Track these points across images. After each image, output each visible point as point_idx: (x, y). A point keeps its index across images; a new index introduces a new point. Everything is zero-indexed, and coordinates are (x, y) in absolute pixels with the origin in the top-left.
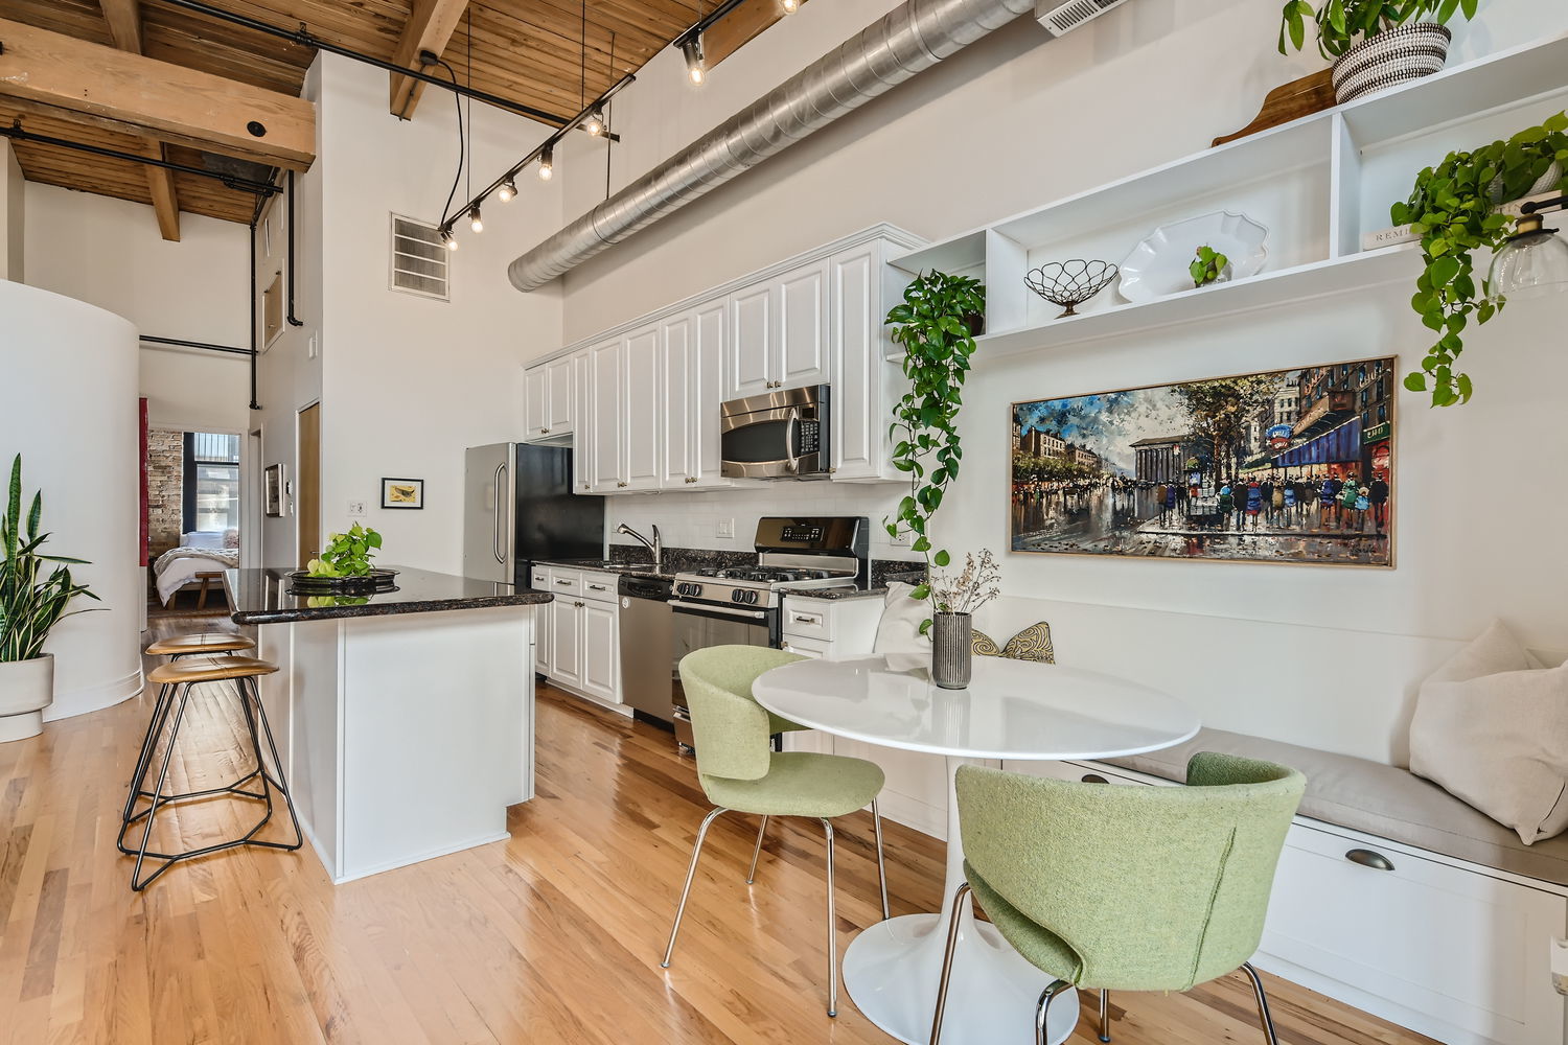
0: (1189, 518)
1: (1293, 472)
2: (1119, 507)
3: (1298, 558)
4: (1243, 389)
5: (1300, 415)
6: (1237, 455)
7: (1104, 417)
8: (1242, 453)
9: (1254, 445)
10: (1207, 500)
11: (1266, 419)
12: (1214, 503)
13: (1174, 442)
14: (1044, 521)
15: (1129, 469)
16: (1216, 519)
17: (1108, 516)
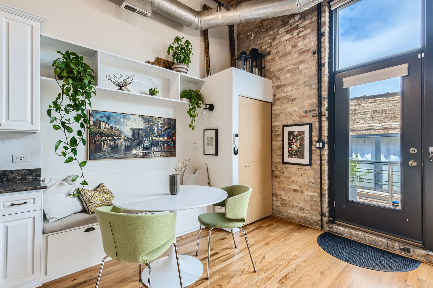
0: (143, 148)
1: (162, 138)
2: (126, 145)
3: (163, 156)
4: (154, 119)
5: (163, 128)
6: (153, 134)
7: (122, 120)
8: (154, 134)
9: (156, 132)
10: (147, 144)
11: (158, 126)
12: (148, 144)
13: (140, 129)
14: (102, 149)
15: (129, 134)
16: (149, 148)
17: (123, 148)
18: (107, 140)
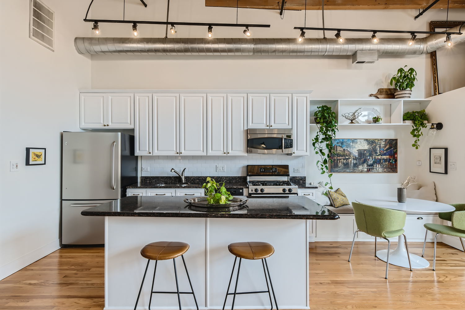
0: (368, 165)
1: (384, 157)
2: (354, 163)
3: (385, 172)
4: (376, 141)
5: (385, 148)
6: (375, 153)
7: (351, 144)
8: (376, 153)
9: (378, 152)
10: (370, 162)
11: (380, 147)
12: (372, 162)
13: (365, 150)
14: (338, 166)
15: (357, 155)
16: (372, 165)
17: (352, 165)
18: (341, 159)
